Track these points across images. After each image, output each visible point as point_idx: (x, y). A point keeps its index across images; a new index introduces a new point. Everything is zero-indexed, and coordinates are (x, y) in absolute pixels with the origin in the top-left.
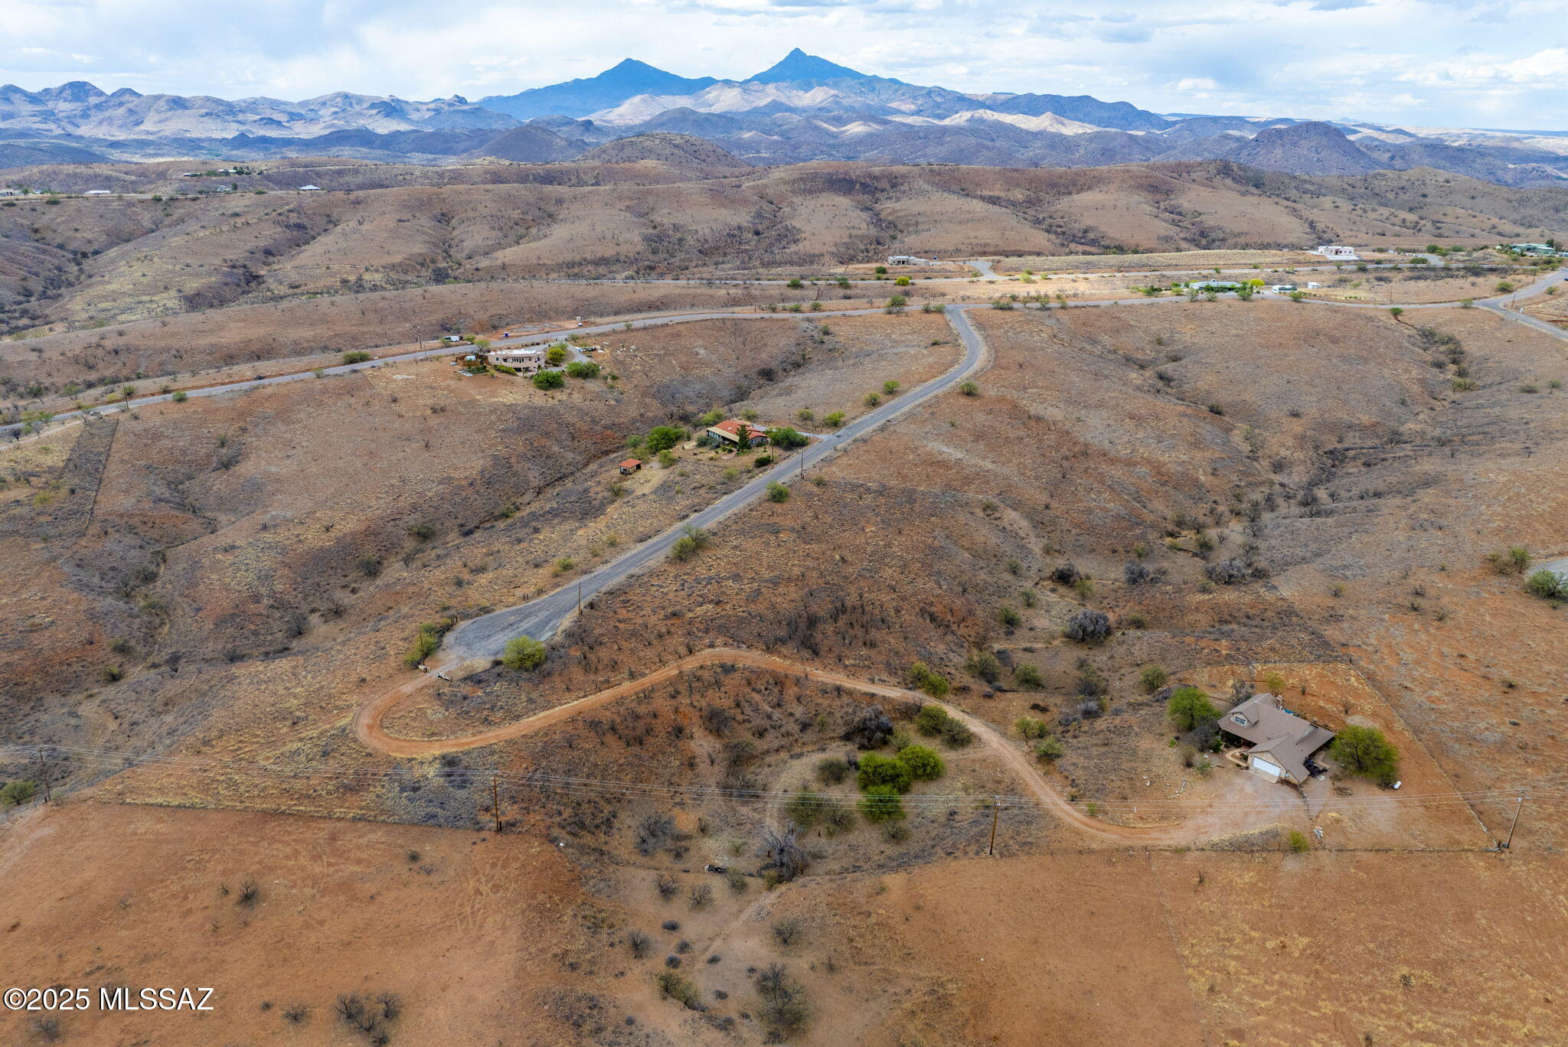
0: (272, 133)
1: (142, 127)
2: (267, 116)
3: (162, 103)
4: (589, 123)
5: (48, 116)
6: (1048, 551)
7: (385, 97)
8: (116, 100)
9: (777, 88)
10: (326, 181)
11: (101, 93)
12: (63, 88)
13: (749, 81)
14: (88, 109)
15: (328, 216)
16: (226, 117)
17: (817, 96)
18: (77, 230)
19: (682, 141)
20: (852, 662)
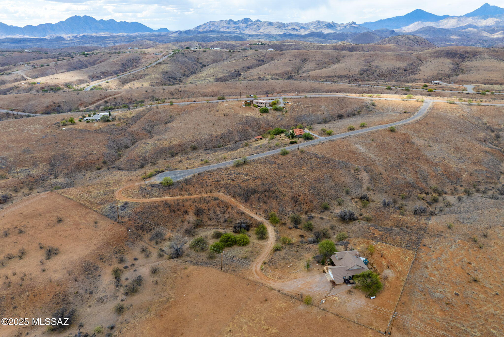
0: (294, 33)
1: (260, 31)
2: (293, 27)
3: (266, 24)
4: (394, 31)
5: (238, 28)
6: (368, 189)
7: (330, 21)
8: (255, 23)
9: (473, 19)
10: (286, 48)
11: (252, 21)
12: (243, 20)
13: (461, 16)
14: (248, 25)
15: (272, 58)
16: (282, 28)
17: (490, 22)
18: (206, 59)
19: (413, 38)
20: (255, 206)
